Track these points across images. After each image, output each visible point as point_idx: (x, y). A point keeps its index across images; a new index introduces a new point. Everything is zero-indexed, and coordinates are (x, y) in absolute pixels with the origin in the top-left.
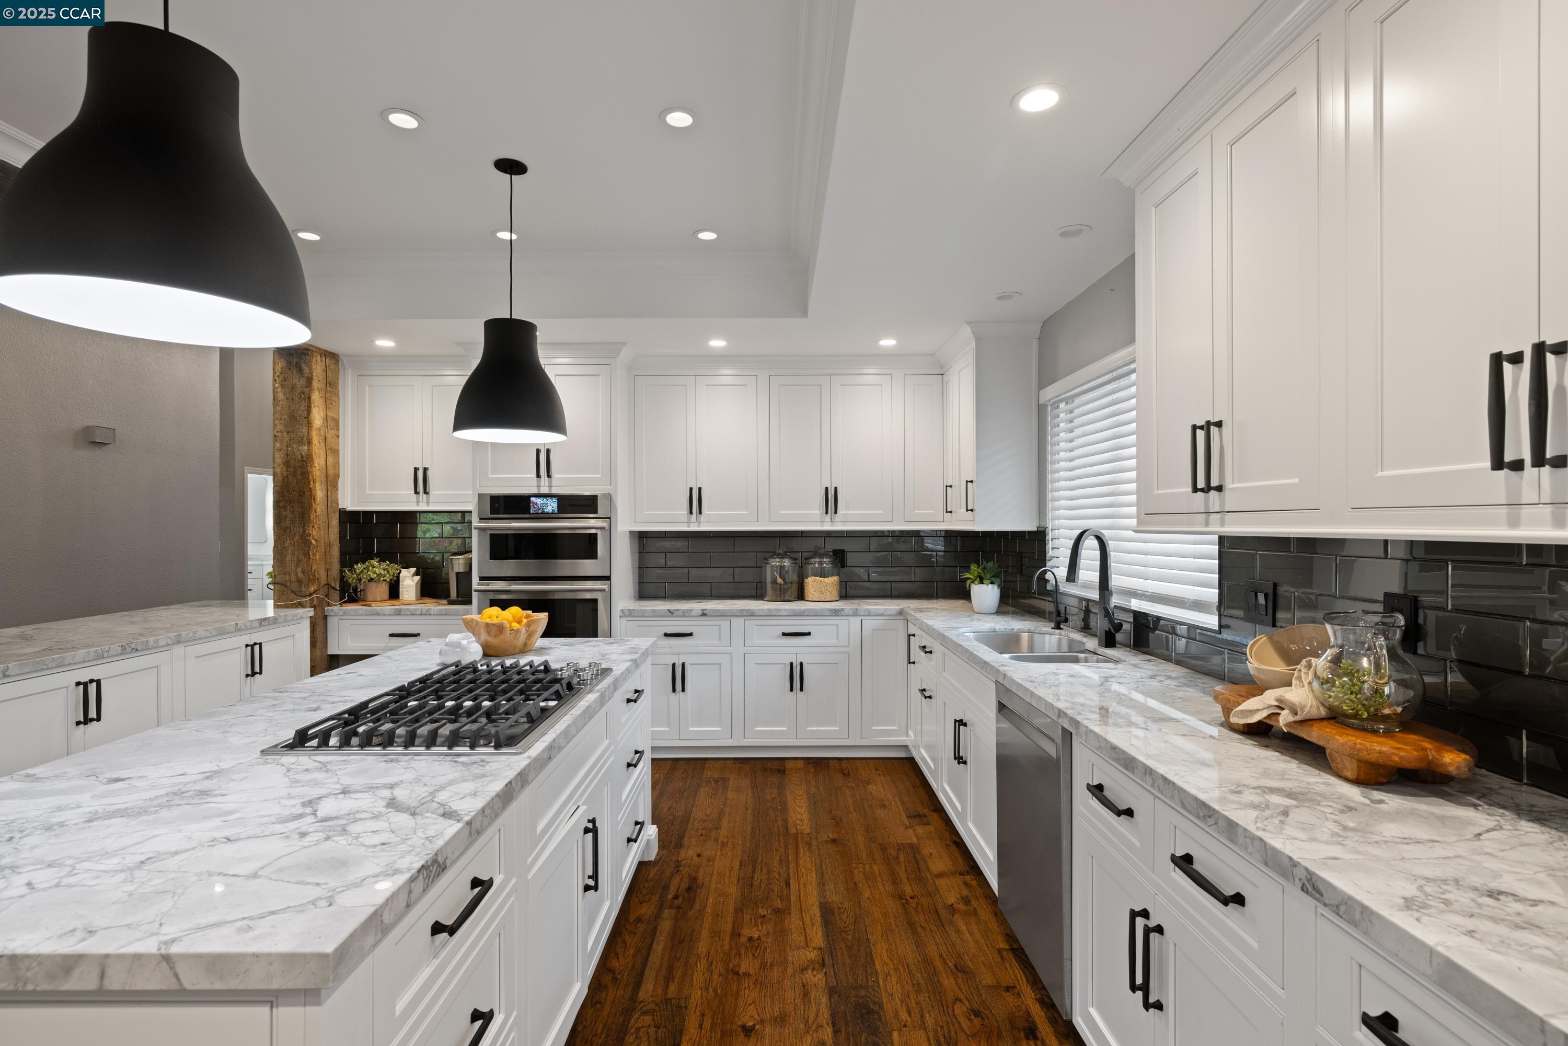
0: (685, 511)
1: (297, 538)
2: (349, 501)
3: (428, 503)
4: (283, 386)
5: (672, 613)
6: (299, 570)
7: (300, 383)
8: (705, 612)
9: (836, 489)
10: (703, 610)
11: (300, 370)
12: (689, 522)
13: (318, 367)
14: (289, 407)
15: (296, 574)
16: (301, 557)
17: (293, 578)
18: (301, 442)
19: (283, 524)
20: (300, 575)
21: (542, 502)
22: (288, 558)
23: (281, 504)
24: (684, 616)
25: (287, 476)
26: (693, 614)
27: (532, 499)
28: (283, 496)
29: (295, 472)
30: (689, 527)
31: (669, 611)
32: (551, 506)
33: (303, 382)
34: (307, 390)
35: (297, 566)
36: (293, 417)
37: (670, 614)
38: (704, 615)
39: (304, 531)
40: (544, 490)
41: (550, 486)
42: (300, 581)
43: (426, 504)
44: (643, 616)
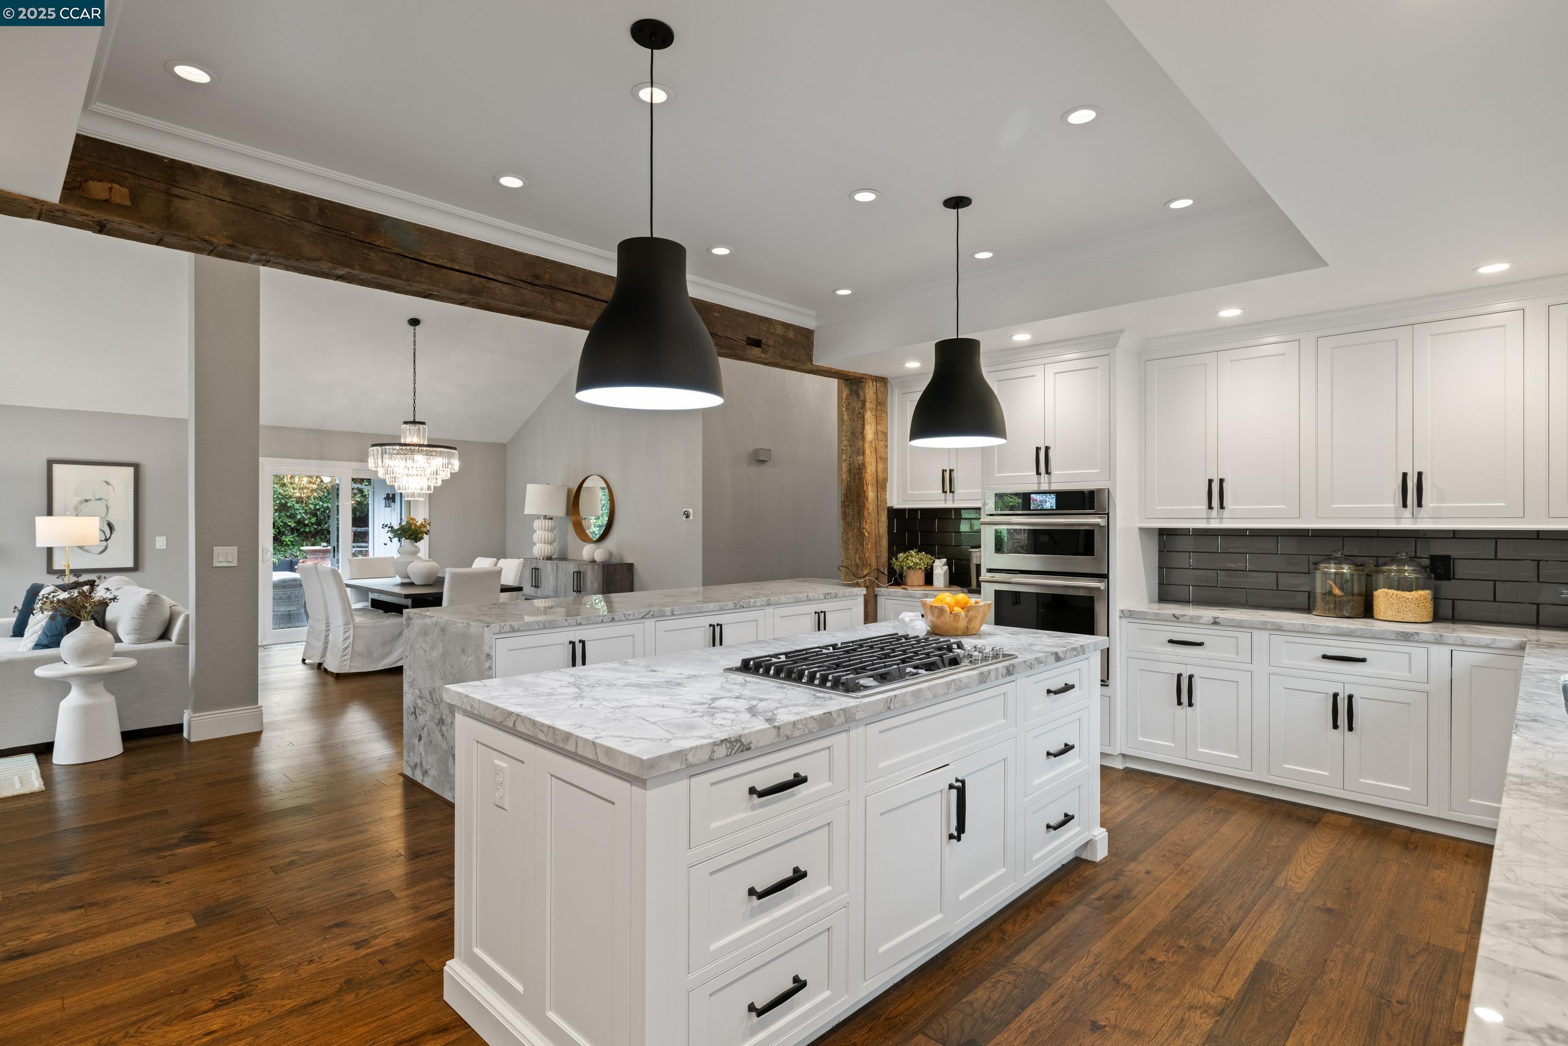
0: (1205, 506)
1: (856, 531)
2: (896, 500)
3: (953, 501)
4: (847, 409)
5: (1178, 619)
6: (857, 556)
7: (858, 405)
8: (1217, 620)
9: (1420, 474)
10: (1215, 618)
11: (858, 395)
12: (1208, 518)
13: (870, 391)
14: (851, 425)
15: (855, 560)
16: (858, 546)
17: (853, 563)
18: (858, 454)
19: (847, 520)
20: (858, 560)
21: (1042, 499)
22: (851, 546)
23: (846, 504)
24: (1192, 623)
25: (850, 482)
26: (1202, 621)
27: (1032, 495)
28: (847, 497)
29: (855, 477)
30: (1208, 523)
31: (1174, 615)
32: (1050, 502)
33: (860, 404)
34: (862, 411)
35: (856, 553)
36: (853, 434)
37: (1175, 619)
38: (1215, 623)
39: (860, 525)
40: (1044, 487)
41: (1050, 483)
42: (857, 566)
43: (951, 502)
44: (1144, 619)
